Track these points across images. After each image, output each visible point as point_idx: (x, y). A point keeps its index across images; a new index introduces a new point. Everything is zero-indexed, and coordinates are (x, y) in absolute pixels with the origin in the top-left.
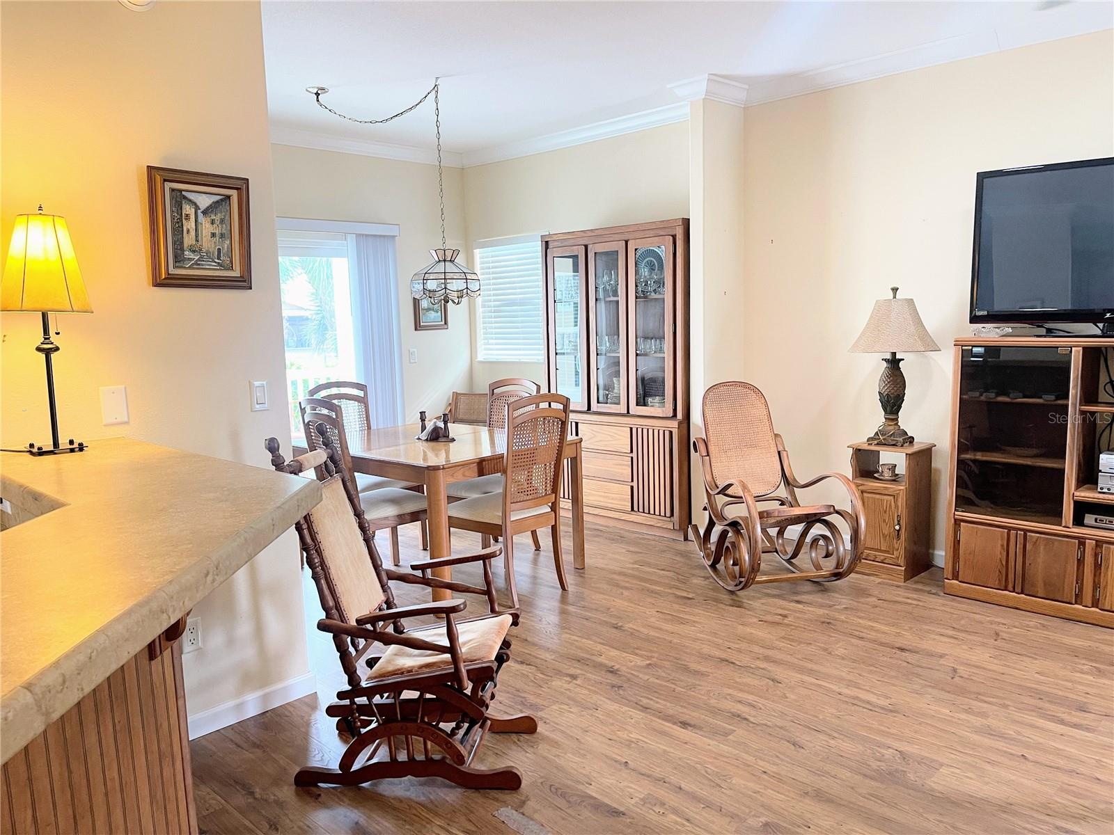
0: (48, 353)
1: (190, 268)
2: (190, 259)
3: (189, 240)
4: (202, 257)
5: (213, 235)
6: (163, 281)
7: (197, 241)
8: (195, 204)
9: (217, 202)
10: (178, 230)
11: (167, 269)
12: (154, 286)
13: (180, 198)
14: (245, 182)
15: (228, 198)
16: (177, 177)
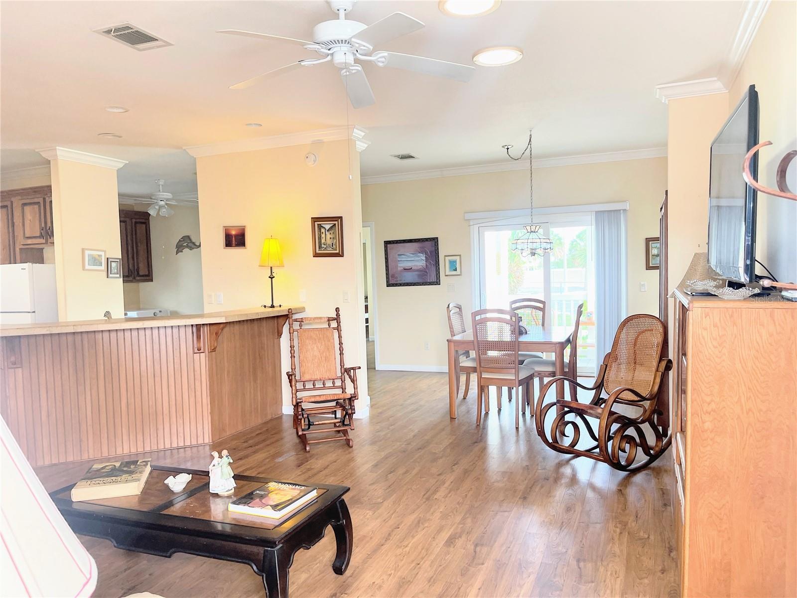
0: (272, 278)
1: (324, 250)
2: (323, 247)
3: (323, 241)
4: (327, 246)
5: (331, 238)
6: (316, 255)
7: (326, 241)
8: (325, 228)
9: (332, 227)
10: (320, 238)
11: (317, 251)
12: (314, 257)
13: (320, 227)
14: (341, 218)
15: (335, 225)
16: (318, 220)
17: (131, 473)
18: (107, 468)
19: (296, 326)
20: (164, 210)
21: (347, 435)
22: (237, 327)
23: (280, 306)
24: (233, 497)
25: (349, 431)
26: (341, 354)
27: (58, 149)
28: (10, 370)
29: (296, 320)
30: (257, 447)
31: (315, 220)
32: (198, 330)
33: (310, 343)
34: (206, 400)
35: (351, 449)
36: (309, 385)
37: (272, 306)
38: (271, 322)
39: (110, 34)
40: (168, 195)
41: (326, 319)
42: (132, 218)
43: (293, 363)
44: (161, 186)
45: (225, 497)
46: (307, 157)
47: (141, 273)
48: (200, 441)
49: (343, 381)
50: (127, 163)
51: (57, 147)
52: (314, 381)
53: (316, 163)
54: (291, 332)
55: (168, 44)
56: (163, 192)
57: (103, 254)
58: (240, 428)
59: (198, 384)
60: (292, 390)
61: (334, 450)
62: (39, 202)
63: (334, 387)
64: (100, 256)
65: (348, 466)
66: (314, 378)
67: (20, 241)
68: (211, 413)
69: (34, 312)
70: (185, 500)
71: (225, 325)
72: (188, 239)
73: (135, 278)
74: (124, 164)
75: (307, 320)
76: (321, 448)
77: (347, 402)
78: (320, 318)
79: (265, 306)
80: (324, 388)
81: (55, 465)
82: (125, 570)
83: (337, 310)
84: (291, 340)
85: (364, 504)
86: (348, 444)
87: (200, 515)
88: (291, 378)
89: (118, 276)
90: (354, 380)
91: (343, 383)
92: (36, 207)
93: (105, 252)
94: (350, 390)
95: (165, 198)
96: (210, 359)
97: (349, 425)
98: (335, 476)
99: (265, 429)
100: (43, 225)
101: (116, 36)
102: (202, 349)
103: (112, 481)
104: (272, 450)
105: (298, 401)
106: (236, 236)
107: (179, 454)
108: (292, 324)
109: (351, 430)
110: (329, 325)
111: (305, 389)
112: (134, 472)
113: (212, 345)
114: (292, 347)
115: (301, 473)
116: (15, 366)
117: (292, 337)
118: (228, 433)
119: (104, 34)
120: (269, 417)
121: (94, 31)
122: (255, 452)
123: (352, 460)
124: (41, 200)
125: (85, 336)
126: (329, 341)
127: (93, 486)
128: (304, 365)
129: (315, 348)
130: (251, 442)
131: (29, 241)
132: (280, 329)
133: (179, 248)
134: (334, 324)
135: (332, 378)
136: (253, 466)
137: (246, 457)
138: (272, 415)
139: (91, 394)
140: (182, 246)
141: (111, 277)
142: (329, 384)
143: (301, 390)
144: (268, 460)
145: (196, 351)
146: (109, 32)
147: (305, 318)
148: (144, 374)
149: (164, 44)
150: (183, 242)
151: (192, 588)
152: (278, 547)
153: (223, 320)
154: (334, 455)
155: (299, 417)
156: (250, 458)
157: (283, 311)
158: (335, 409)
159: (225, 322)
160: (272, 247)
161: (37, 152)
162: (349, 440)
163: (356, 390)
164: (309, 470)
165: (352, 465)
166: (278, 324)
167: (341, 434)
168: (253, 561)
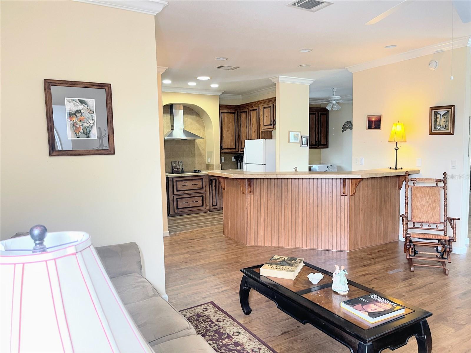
0: (397, 150)
1: (438, 130)
2: (438, 128)
3: (438, 123)
4: (441, 127)
5: (444, 121)
6: (431, 134)
7: (440, 123)
8: (440, 114)
9: (446, 113)
10: (436, 121)
11: (433, 131)
12: (429, 135)
13: (436, 113)
14: (454, 106)
15: (449, 111)
16: (436, 108)
17: (291, 265)
18: (281, 259)
19: (411, 184)
20: (335, 106)
21: (444, 265)
22: (369, 181)
23: (401, 168)
24: (347, 296)
25: (446, 262)
26: (445, 206)
27: (280, 77)
28: (248, 195)
29: (411, 180)
30: (377, 260)
31: (432, 109)
32: (344, 181)
33: (420, 196)
34: (347, 225)
35: (446, 277)
36: (418, 225)
37: (396, 169)
38: (395, 179)
39: (296, 5)
40: (338, 97)
41: (435, 181)
42: (319, 112)
43: (406, 209)
44: (334, 92)
45: (342, 295)
46: (430, 64)
47: (322, 143)
48: (342, 249)
49: (445, 226)
50: (314, 81)
51: (279, 76)
52: (422, 223)
53: (436, 68)
54: (407, 187)
55: (330, 4)
56: (335, 96)
57: (299, 133)
58: (368, 245)
59: (342, 214)
60: (403, 227)
61: (433, 275)
62: (271, 107)
63: (437, 229)
64: (297, 135)
65: (442, 289)
66: (422, 220)
67: (262, 127)
68: (349, 233)
69: (265, 164)
70: (317, 291)
71: (362, 179)
72: (350, 123)
73: (318, 146)
74: (313, 82)
75: (420, 180)
76: (423, 271)
77: (447, 242)
78: (430, 179)
79: (391, 168)
80: (429, 228)
81: (266, 247)
82: (286, 319)
83: (445, 174)
84: (407, 193)
85: (449, 322)
86: (444, 272)
87: (323, 304)
88: (403, 219)
89: (307, 146)
90: (453, 227)
91: (445, 228)
92: (269, 109)
93: (300, 132)
94: (450, 233)
95: (336, 99)
96: (351, 200)
97: (447, 259)
98: (430, 294)
99: (384, 248)
100: (272, 119)
101: (300, 6)
102: (346, 193)
103: (280, 268)
104: (387, 264)
105: (407, 235)
106: (375, 121)
107: (329, 254)
108: (408, 182)
109: (448, 262)
110: (437, 185)
111: (414, 227)
112: (293, 265)
113: (352, 191)
114: (407, 198)
115: (404, 286)
116: (250, 193)
117: (407, 191)
118: (360, 246)
119: (292, 6)
120: (389, 241)
121: (287, 6)
122: (375, 263)
123: (446, 285)
124: (272, 105)
125: (283, 180)
126: (436, 196)
127: (271, 269)
128: (415, 210)
129: (424, 200)
130: (373, 255)
131: (266, 127)
132: (400, 184)
133: (344, 128)
134: (441, 184)
135: (437, 223)
136: (372, 273)
137: (369, 265)
138: (391, 240)
139: (284, 212)
140: (346, 127)
141: (303, 147)
142: (434, 226)
143: (411, 228)
144: (382, 271)
145: (342, 194)
146: (294, 4)
147: (418, 178)
148: (312, 204)
149: (327, 4)
150: (347, 125)
151: (318, 345)
152: (369, 344)
153: (359, 177)
154: (432, 278)
155: (408, 247)
156: (370, 266)
157: (403, 172)
158: (437, 245)
159: (360, 178)
160: (398, 129)
161: (270, 80)
162: (446, 269)
163: (454, 235)
164: (411, 285)
165: (445, 288)
166: (399, 180)
167: (440, 263)
168: (351, 347)
